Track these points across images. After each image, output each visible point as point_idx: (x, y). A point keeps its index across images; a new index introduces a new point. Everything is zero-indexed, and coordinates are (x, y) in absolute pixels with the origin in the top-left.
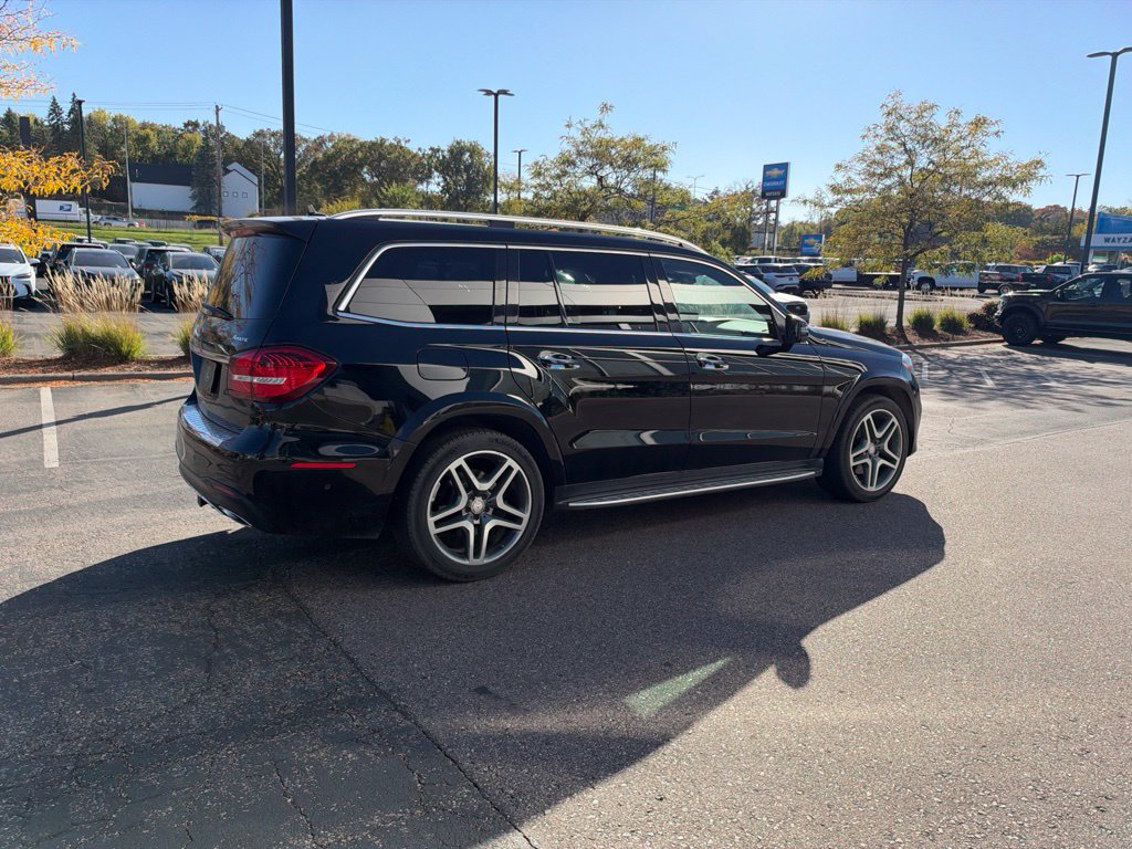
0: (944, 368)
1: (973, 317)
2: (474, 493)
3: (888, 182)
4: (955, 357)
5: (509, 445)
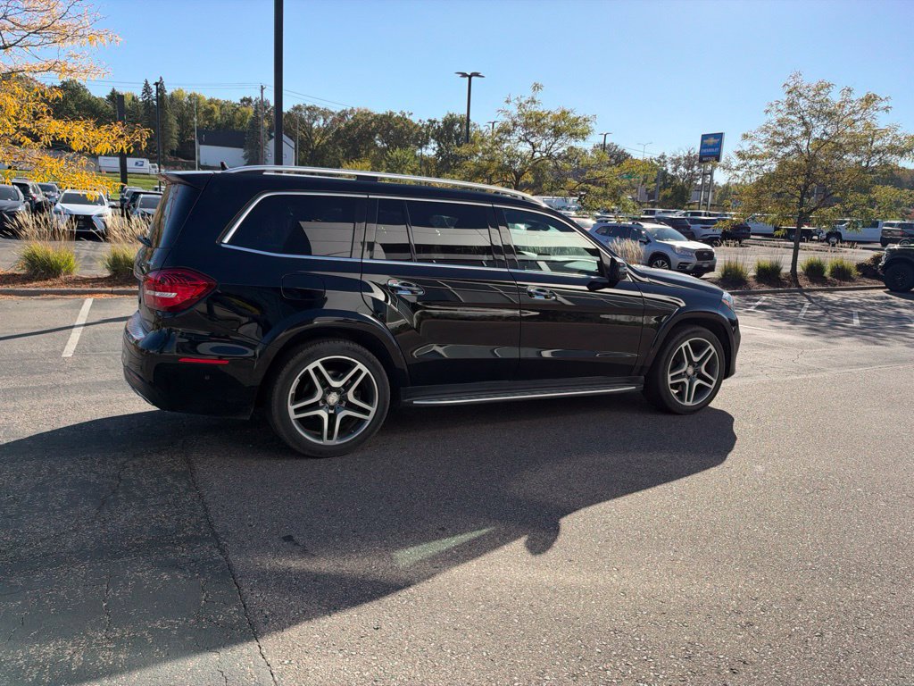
0: (822, 308)
1: (860, 267)
2: (329, 389)
3: (787, 150)
4: (836, 299)
5: (359, 352)
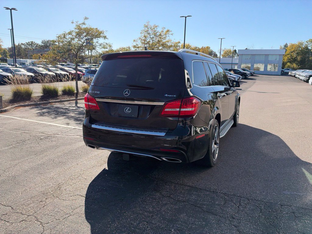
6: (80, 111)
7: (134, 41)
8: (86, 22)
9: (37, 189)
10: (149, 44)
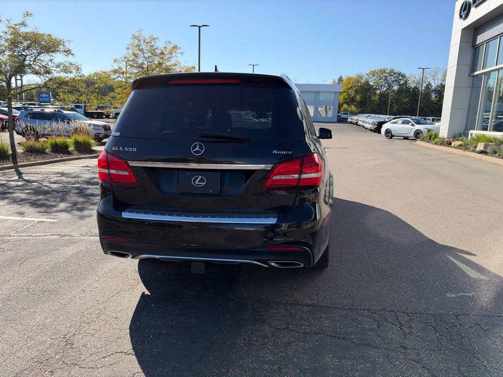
6: (33, 187)
7: (115, 61)
8: (28, 20)
9: (20, 354)
10: (143, 68)
